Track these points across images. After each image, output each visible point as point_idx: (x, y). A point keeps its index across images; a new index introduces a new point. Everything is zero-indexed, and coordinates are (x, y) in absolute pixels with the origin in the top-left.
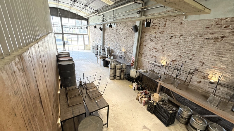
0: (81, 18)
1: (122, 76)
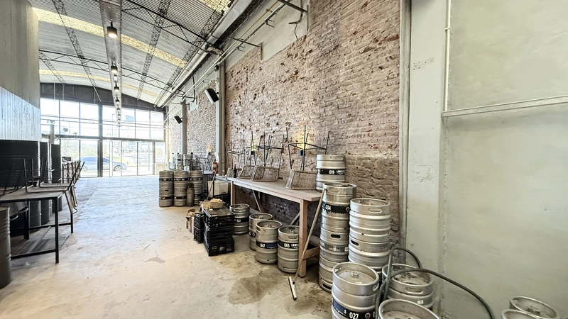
1: (189, 197)
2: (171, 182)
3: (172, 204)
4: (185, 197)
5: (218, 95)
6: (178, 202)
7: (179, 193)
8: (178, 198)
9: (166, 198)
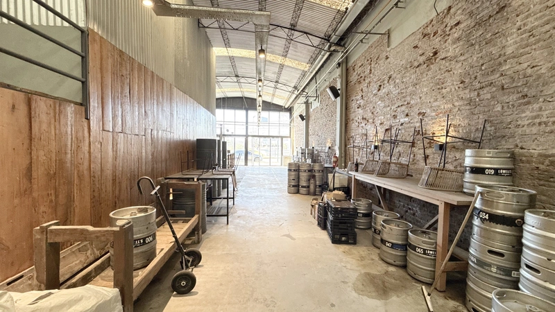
0: (279, 108)
1: (312, 187)
2: (297, 173)
3: (298, 192)
4: (308, 187)
5: (339, 92)
6: (303, 190)
7: (303, 183)
8: (303, 187)
9: (293, 186)
